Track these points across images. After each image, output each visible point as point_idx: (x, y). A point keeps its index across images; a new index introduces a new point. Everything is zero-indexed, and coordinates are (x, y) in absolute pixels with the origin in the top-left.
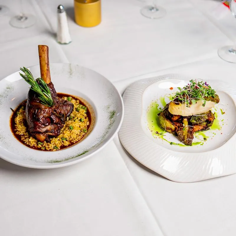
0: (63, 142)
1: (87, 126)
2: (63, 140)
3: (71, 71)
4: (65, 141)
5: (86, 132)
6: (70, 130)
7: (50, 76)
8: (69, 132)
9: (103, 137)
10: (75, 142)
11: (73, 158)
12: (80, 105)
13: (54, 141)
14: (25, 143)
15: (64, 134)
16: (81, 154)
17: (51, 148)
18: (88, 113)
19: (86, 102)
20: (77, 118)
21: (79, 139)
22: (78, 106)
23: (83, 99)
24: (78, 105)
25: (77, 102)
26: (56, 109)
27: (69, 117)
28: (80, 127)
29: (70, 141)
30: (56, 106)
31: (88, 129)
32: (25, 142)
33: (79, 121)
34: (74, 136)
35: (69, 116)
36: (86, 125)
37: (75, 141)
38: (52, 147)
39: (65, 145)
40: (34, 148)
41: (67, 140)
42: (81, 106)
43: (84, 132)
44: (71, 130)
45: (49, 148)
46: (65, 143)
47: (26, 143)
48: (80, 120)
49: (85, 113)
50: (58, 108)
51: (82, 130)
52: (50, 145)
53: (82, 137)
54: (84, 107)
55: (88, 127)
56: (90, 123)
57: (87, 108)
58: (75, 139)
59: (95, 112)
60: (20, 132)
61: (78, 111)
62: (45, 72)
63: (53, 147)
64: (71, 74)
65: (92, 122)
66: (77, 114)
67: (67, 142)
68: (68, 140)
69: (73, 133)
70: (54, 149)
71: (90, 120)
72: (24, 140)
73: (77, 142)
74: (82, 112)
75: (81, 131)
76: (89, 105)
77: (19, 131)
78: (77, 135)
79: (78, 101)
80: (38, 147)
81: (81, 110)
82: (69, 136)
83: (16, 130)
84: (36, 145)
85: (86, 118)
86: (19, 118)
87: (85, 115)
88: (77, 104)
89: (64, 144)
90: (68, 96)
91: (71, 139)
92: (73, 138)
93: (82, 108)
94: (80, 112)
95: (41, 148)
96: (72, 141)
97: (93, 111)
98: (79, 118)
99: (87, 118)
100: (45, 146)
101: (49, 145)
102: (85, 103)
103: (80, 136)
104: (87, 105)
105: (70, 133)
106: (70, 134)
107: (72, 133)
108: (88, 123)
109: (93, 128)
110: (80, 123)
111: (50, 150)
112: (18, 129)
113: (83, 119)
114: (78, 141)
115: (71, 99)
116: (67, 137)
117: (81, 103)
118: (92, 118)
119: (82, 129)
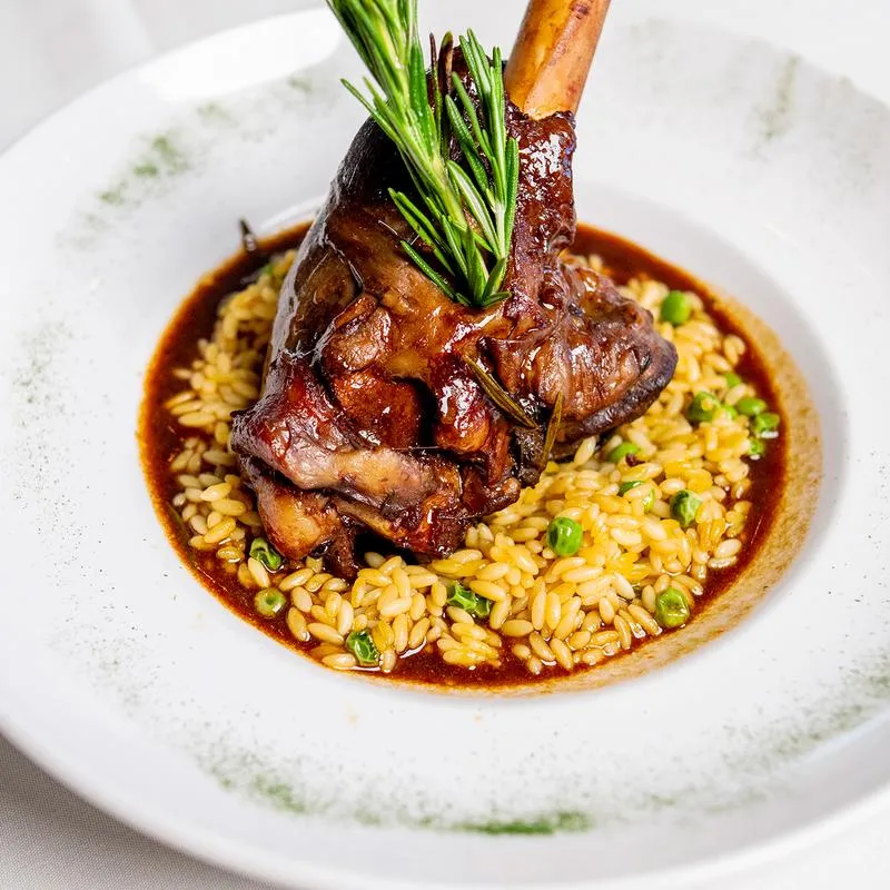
0: (449, 621)
1: (710, 571)
2: (458, 605)
3: (783, 111)
4: (462, 618)
5: (673, 618)
6: (548, 554)
7: (586, 62)
8: (532, 567)
9: (795, 743)
10: (535, 668)
11: (426, 822)
12: (737, 380)
13: (384, 580)
14: (179, 501)
15: (492, 561)
16: (515, 829)
17: (321, 631)
18: (768, 473)
19: (789, 377)
20: (660, 479)
21: (591, 658)
22: (721, 382)
23: (777, 347)
24: (719, 373)
25: (721, 353)
26: (503, 347)
27: (600, 444)
28: (645, 555)
29: (508, 642)
30: (515, 320)
31: (700, 604)
32: (182, 490)
33: (663, 508)
34: (555, 611)
35: (605, 434)
36: (703, 557)
37: (545, 652)
38: (336, 627)
39: (453, 654)
40: (208, 565)
41: (483, 622)
42: (743, 391)
43: (653, 615)
44: (558, 557)
45: (310, 618)
46: (457, 639)
47: (180, 509)
48: (675, 505)
49: (745, 458)
50: (522, 340)
51: (649, 594)
52: (335, 603)
53: (622, 653)
54: (758, 407)
55: (718, 581)
56: (745, 558)
57: (782, 428)
58: (556, 643)
59: (826, 479)
60: (196, 406)
61: (695, 424)
62: (552, 15)
63: (344, 629)
64: (770, 135)
65: (764, 559)
66: (675, 439)
67: (479, 633)
68: (497, 621)
69: (560, 582)
70: (345, 648)
71: (755, 534)
72: (185, 480)
73: (559, 671)
74: (722, 443)
75: (639, 593)
76: (803, 412)
77: (197, 398)
78: (587, 610)
79: (735, 347)
80: (235, 577)
81: (725, 423)
82: (520, 593)
83: (183, 374)
84: (231, 555)
85: (728, 503)
86: (250, 306)
87: (739, 475)
88: (723, 365)
89: (446, 644)
90: (675, 281)
91: (520, 628)
92: (538, 623)
93: (740, 413)
94: (702, 437)
95: (256, 589)
96: (522, 652)
97: (810, 470)
98: (674, 486)
99: (741, 508)
100: (288, 595)
101: (323, 604)
102: (779, 382)
103: (608, 635)
104: (788, 405)
105: (542, 572)
106: (530, 583)
107: (551, 578)
108: (727, 554)
109: (742, 614)
110: (659, 531)
111: (311, 647)
112: (197, 382)
113: (704, 505)
114: (569, 666)
115: (692, 315)
116: (497, 593)
117: (751, 369)
118: (780, 519)
119: (653, 579)
